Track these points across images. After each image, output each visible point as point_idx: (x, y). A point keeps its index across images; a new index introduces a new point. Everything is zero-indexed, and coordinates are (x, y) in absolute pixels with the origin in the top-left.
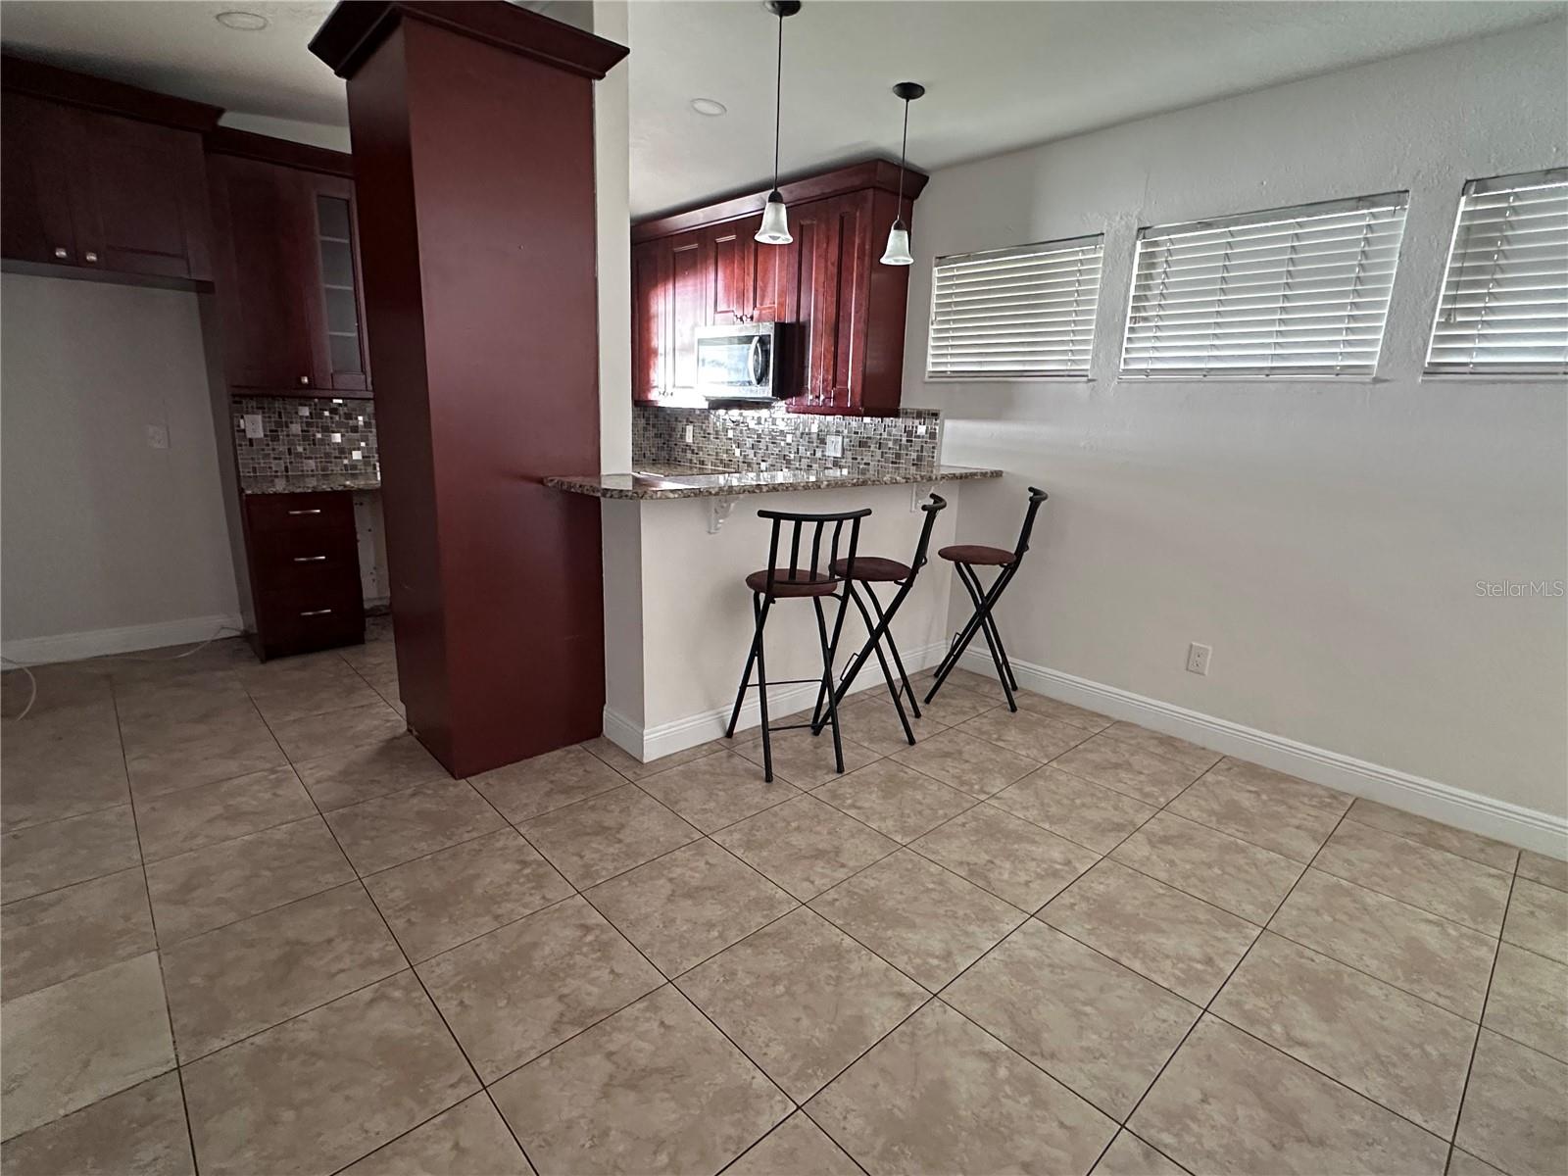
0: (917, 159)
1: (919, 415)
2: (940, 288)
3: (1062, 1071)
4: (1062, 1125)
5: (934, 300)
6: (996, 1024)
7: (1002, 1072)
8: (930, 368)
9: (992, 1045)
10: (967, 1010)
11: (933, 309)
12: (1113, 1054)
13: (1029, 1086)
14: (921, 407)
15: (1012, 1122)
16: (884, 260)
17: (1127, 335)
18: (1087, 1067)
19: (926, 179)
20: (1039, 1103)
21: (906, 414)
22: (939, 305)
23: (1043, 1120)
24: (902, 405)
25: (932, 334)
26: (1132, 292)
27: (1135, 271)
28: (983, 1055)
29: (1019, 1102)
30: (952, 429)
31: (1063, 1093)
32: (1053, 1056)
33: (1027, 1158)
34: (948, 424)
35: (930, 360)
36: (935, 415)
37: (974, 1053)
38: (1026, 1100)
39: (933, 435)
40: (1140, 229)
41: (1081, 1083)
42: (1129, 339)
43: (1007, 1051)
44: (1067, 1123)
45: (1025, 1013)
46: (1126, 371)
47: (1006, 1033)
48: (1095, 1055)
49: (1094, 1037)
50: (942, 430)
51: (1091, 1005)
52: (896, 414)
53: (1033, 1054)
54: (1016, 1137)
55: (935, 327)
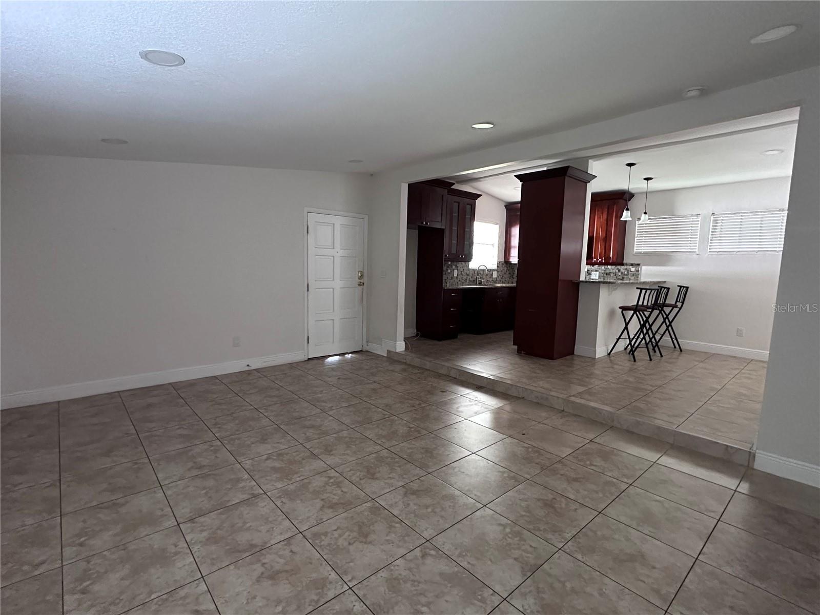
0: (633, 191)
1: (632, 265)
2: (638, 227)
5: (637, 231)
8: (635, 251)
11: (636, 233)
14: (632, 262)
16: (621, 219)
17: (710, 242)
19: (634, 196)
21: (627, 264)
22: (638, 232)
24: (624, 262)
25: (636, 241)
26: (711, 230)
27: (711, 225)
30: (644, 269)
34: (644, 268)
35: (635, 248)
36: (639, 265)
39: (638, 271)
40: (713, 214)
42: (711, 240)
46: (710, 252)
50: (641, 269)
52: (622, 264)
55: (637, 238)
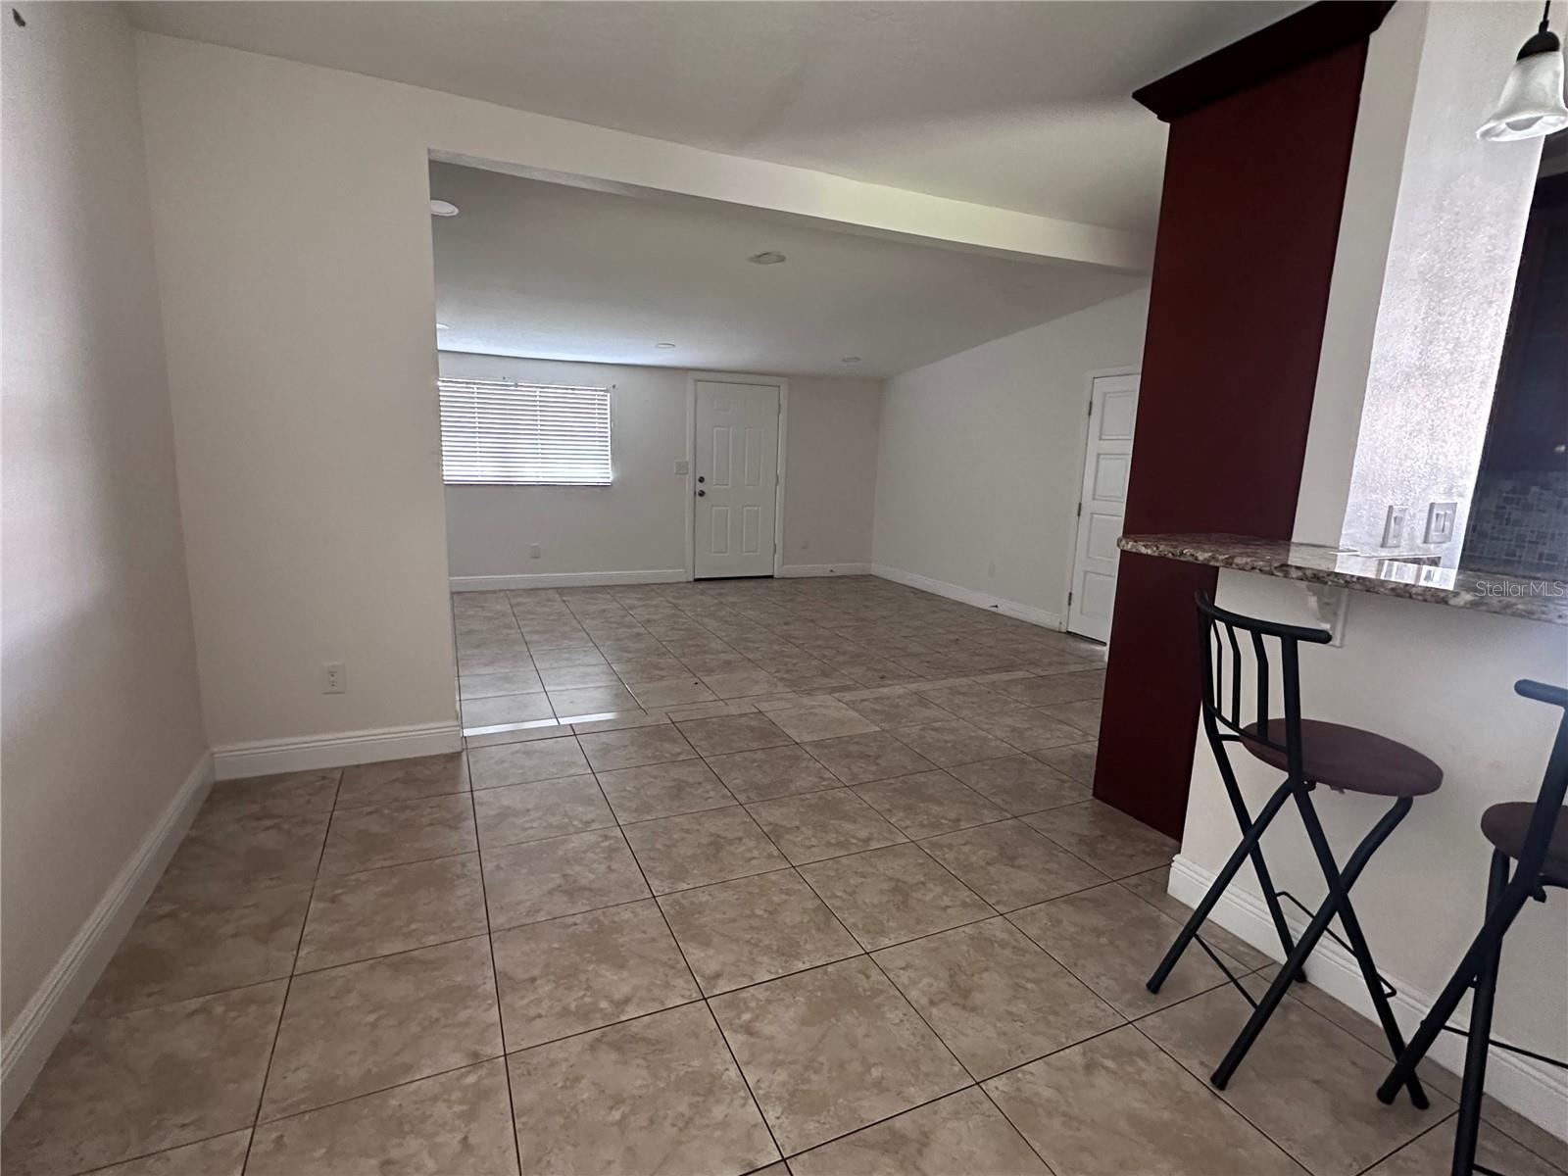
3: (575, 1046)
4: (540, 1016)
6: (648, 1026)
7: (603, 1004)
9: (631, 1011)
10: (677, 1014)
12: (559, 1097)
13: (584, 1014)
15: (566, 989)
18: (564, 1067)
20: (565, 1012)
23: (551, 1007)
28: (627, 1001)
29: (575, 1000)
31: (559, 1033)
32: (592, 1048)
33: (538, 982)
37: (633, 996)
38: (573, 1006)
41: (556, 1052)
43: (619, 1017)
44: (538, 1020)
45: (646, 1054)
47: (635, 1027)
48: (572, 1081)
49: (585, 1096)
51: (619, 1123)
53: (604, 1035)
54: (554, 985)
